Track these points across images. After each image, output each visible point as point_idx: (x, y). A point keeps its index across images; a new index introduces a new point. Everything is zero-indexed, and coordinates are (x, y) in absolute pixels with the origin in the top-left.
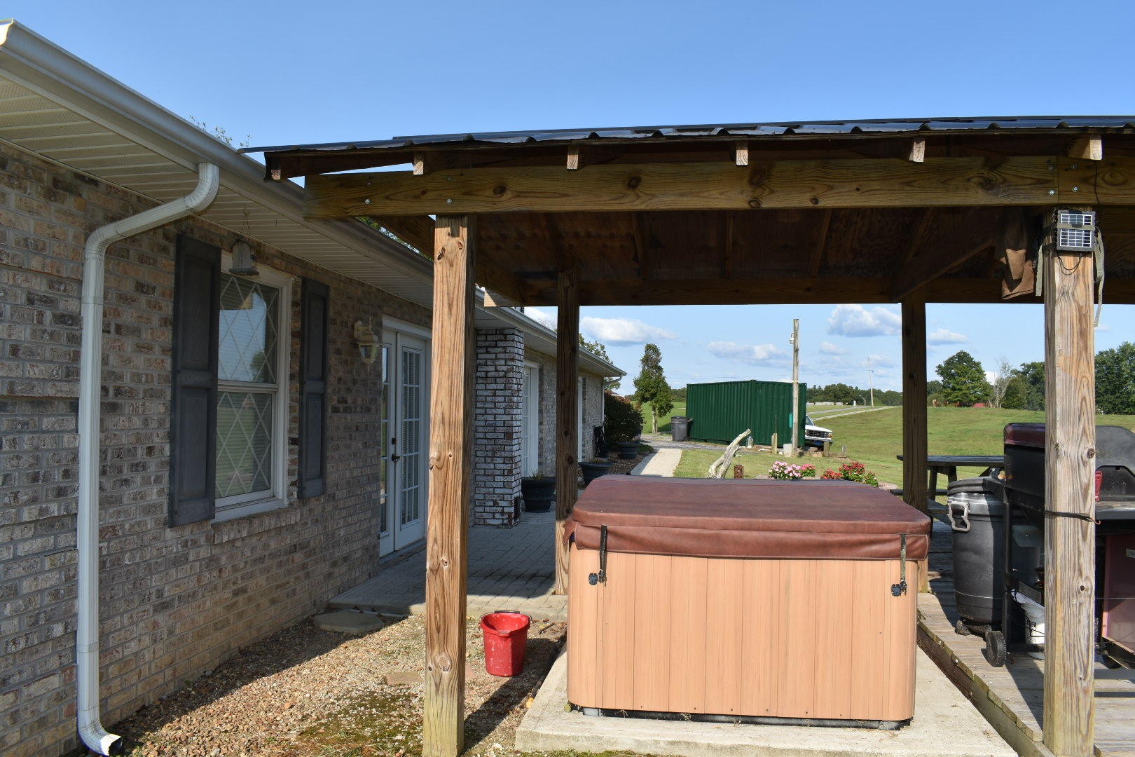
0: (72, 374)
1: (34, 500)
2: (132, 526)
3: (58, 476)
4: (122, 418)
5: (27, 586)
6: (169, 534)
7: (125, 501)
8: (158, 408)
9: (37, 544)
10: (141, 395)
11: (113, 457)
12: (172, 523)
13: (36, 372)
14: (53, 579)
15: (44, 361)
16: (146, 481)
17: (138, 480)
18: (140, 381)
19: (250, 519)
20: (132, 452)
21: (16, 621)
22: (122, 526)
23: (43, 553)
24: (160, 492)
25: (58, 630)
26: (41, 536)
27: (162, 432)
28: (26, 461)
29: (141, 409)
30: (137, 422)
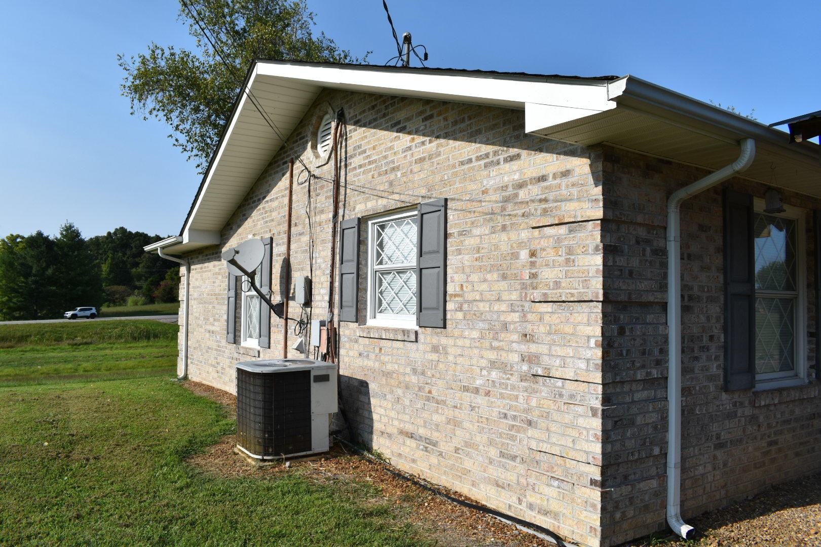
0: (663, 287)
1: (643, 367)
2: (700, 389)
3: (656, 352)
4: (693, 316)
5: (639, 420)
6: (724, 396)
7: (696, 371)
8: (715, 309)
9: (644, 395)
10: (705, 300)
11: (688, 341)
12: (726, 388)
13: (643, 286)
14: (653, 418)
15: (646, 279)
16: (709, 359)
17: (704, 357)
18: (704, 291)
19: (780, 390)
20: (700, 338)
21: (633, 441)
22: (694, 388)
23: (648, 400)
24: (718, 367)
25: (656, 451)
26: (647, 389)
27: (719, 326)
28: (638, 341)
29: (705, 310)
30: (703, 319)
